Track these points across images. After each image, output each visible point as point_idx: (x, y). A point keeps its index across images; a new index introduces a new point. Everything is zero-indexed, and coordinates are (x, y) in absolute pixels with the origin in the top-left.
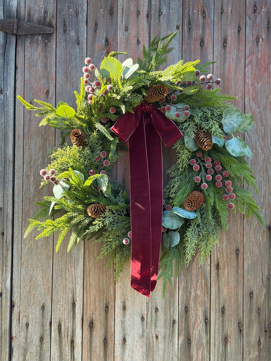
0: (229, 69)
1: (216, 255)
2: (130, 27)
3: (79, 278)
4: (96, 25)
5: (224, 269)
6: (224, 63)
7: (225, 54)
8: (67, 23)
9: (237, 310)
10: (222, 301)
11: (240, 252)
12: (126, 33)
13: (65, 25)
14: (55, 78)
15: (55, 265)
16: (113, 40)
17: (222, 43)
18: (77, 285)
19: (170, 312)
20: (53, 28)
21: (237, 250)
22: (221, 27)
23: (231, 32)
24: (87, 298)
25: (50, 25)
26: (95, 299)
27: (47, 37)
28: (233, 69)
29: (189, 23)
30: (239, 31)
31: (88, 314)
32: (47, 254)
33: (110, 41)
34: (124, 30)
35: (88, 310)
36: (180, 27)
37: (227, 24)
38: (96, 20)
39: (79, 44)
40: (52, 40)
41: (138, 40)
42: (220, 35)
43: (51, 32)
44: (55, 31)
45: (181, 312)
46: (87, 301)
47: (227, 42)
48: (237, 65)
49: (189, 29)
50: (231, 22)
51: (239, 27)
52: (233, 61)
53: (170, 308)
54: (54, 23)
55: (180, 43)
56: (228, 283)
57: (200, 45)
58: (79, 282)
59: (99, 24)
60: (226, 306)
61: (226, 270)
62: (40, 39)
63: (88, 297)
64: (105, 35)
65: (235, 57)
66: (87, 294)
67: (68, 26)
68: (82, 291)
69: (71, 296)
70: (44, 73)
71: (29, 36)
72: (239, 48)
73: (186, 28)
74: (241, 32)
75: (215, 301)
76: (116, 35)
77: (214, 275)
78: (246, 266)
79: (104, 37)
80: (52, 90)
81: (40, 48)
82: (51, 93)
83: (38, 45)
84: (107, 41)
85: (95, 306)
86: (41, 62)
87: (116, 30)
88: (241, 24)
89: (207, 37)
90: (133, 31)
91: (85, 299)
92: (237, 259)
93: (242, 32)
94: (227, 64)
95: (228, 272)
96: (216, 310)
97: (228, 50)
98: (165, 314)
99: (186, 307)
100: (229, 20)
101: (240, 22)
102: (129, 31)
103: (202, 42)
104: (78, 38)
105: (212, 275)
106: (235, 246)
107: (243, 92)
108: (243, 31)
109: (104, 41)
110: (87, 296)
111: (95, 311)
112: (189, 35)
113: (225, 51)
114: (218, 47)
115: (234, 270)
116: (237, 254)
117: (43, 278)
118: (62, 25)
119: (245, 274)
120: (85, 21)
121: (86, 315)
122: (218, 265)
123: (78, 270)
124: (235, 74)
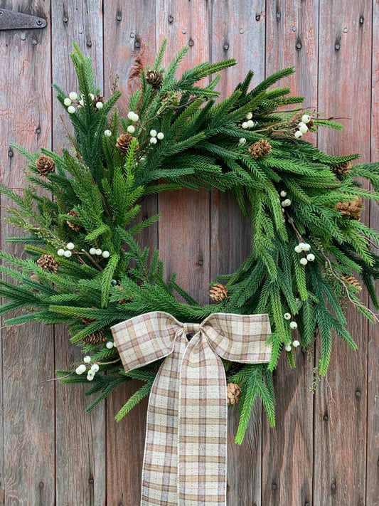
0: (345, 88)
1: (322, 400)
2: (177, 16)
3: (98, 438)
4: (119, 13)
5: (336, 422)
6: (337, 78)
7: (337, 63)
8: (69, 10)
9: (357, 487)
10: (331, 474)
11: (362, 396)
12: (171, 28)
13: (65, 14)
14: (50, 106)
15: (59, 417)
16: (148, 40)
17: (334, 44)
18: (95, 450)
19: (248, 492)
20: (46, 18)
21: (357, 390)
22: (331, 17)
23: (348, 26)
24: (112, 471)
25: (40, 14)
26: (126, 473)
27: (35, 33)
28: (351, 89)
29: (278, 11)
30: (361, 24)
31: (115, 496)
32: (45, 400)
33: (143, 42)
34: (166, 22)
35: (115, 489)
36: (262, 18)
37: (340, 12)
38: (118, 5)
39: (89, 46)
40: (43, 40)
41: (191, 40)
42: (329, 30)
43: (42, 26)
44: (49, 25)
45: (266, 491)
46: (112, 476)
47: (341, 43)
48: (358, 83)
49: (278, 20)
50: (348, 8)
51: (362, 17)
52: (351, 75)
53: (248, 485)
54: (46, 10)
55: (261, 43)
56: (342, 444)
57: (297, 48)
58: (99, 445)
59: (123, 11)
60: (339, 482)
61: (340, 424)
62: (23, 37)
63: (115, 468)
64: (134, 32)
65: (354, 67)
66: (112, 464)
67: (70, 15)
68: (103, 460)
69: (85, 466)
70: (32, 96)
71: (5, 33)
72: (361, 53)
73: (272, 18)
74: (364, 25)
75: (322, 474)
76: (153, 29)
77: (320, 432)
78: (371, 418)
79: (132, 35)
80: (46, 124)
81: (23, 56)
82: (44, 130)
83: (20, 50)
84: (138, 41)
85: (126, 482)
86: (26, 78)
87: (153, 21)
88: (365, 13)
89: (308, 34)
90: (180, 24)
91: (109, 472)
92: (358, 406)
93: (366, 26)
94: (341, 81)
95: (342, 427)
96: (323, 488)
97: (342, 57)
98: (240, 496)
99: (274, 483)
100: (345, 5)
101: (362, 7)
102: (176, 24)
103: (299, 41)
104: (88, 37)
105: (316, 431)
106: (354, 385)
107: (367, 128)
108: (369, 23)
109: (133, 41)
110: (112, 467)
111: (127, 491)
112: (278, 30)
113: (337, 58)
114: (326, 50)
115: (352, 423)
116: (358, 398)
117: (39, 439)
118: (60, 13)
119: (371, 431)
120: (101, 7)
121: (112, 497)
122: (326, 415)
123: (97, 425)
124: (355, 98)
